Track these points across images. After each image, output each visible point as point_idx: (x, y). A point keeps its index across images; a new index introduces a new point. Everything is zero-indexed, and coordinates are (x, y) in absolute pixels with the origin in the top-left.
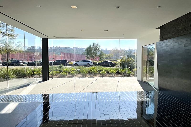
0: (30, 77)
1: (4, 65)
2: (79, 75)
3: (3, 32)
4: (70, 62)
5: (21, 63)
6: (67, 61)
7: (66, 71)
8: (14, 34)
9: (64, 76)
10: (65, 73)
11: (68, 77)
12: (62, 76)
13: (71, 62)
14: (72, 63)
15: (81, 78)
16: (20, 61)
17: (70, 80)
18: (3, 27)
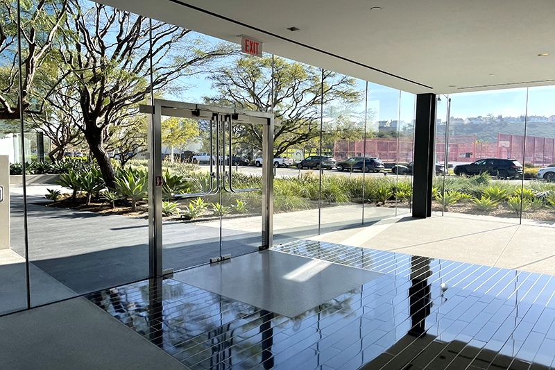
0: (384, 204)
1: (339, 170)
2: (544, 213)
3: (331, 88)
4: (529, 166)
5: (379, 164)
6: (517, 164)
7: (493, 196)
8: (355, 91)
9: (483, 211)
10: (488, 201)
11: (497, 216)
12: (478, 210)
13: (533, 167)
14: (535, 170)
15: (545, 225)
16: (377, 160)
17: (501, 225)
18: (334, 75)
